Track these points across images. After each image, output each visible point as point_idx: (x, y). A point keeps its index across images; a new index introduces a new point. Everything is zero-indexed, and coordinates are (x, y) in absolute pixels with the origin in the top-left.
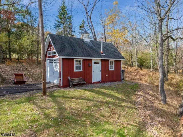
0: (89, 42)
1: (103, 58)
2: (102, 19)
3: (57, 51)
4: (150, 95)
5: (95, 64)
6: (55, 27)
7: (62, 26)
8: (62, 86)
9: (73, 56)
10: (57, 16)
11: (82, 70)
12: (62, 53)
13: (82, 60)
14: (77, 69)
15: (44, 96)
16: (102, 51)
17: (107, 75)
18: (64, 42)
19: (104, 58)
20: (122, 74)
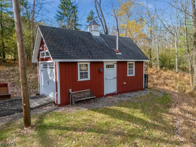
0: (99, 37)
1: (119, 59)
2: (114, 9)
3: (50, 52)
4: (191, 113)
5: (108, 69)
6: (57, 19)
7: (66, 18)
8: (60, 103)
9: (75, 58)
10: (59, 6)
11: (89, 79)
12: (58, 54)
13: (89, 64)
14: (81, 77)
15: (26, 127)
16: (117, 49)
17: (125, 83)
18: (62, 37)
19: (121, 59)
20: (145, 80)
